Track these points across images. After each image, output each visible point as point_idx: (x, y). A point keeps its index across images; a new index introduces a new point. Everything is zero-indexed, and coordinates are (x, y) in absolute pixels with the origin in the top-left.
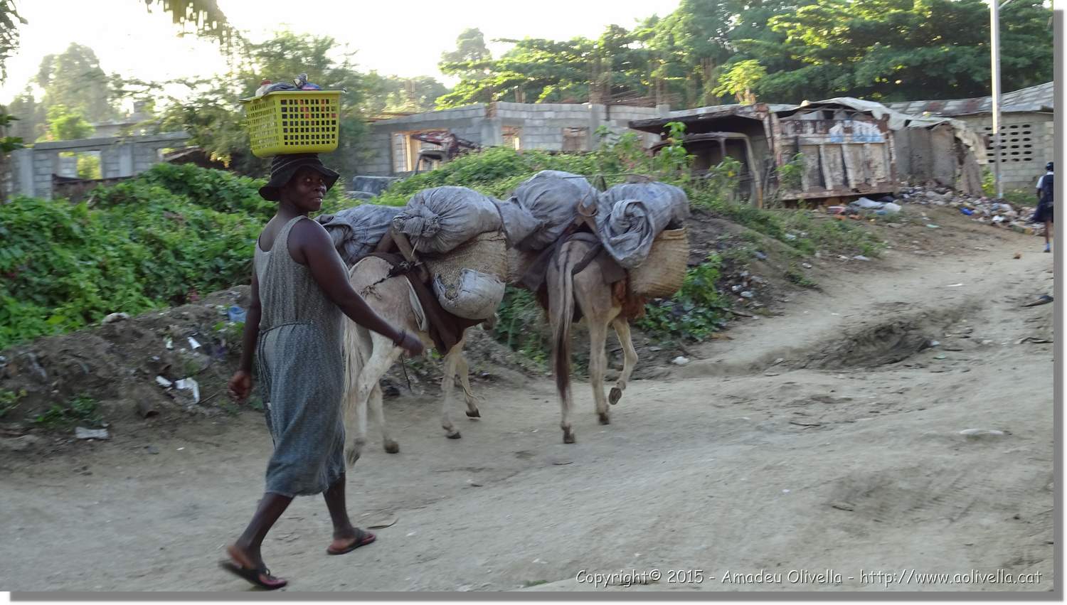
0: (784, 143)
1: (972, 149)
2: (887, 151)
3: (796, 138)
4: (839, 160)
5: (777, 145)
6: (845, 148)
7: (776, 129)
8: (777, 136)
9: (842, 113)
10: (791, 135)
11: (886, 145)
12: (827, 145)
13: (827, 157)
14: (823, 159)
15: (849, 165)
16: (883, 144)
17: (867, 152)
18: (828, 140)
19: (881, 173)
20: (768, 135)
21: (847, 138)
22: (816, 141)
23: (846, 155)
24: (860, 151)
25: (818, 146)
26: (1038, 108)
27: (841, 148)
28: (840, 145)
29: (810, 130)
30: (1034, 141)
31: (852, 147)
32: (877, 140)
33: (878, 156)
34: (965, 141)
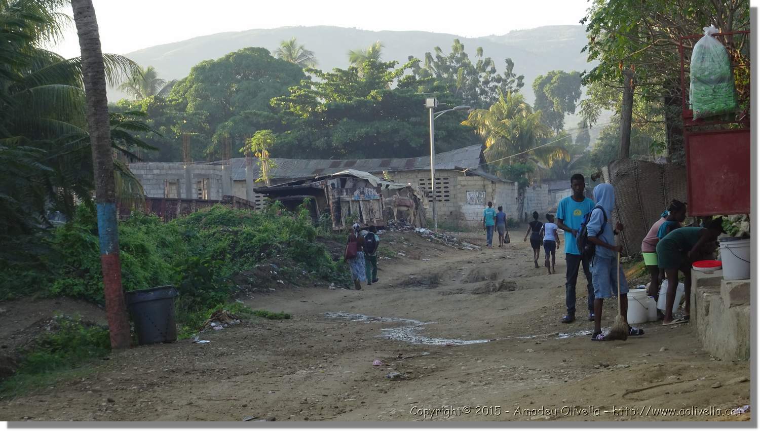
0: (333, 201)
1: (421, 200)
2: (380, 203)
3: (339, 198)
4: (358, 209)
5: (330, 202)
6: (361, 202)
7: (330, 194)
8: (331, 197)
9: (351, 180)
10: (336, 197)
11: (380, 200)
12: (353, 201)
13: (353, 207)
14: (351, 208)
15: (363, 211)
16: (379, 200)
17: (371, 204)
18: (353, 199)
19: (378, 215)
20: (326, 197)
21: (362, 197)
22: (348, 199)
23: (362, 206)
24: (368, 204)
25: (349, 202)
26: (453, 168)
27: (359, 202)
28: (359, 201)
29: (345, 194)
30: (451, 188)
31: (364, 202)
32: (375, 198)
33: (376, 206)
34: (418, 197)
